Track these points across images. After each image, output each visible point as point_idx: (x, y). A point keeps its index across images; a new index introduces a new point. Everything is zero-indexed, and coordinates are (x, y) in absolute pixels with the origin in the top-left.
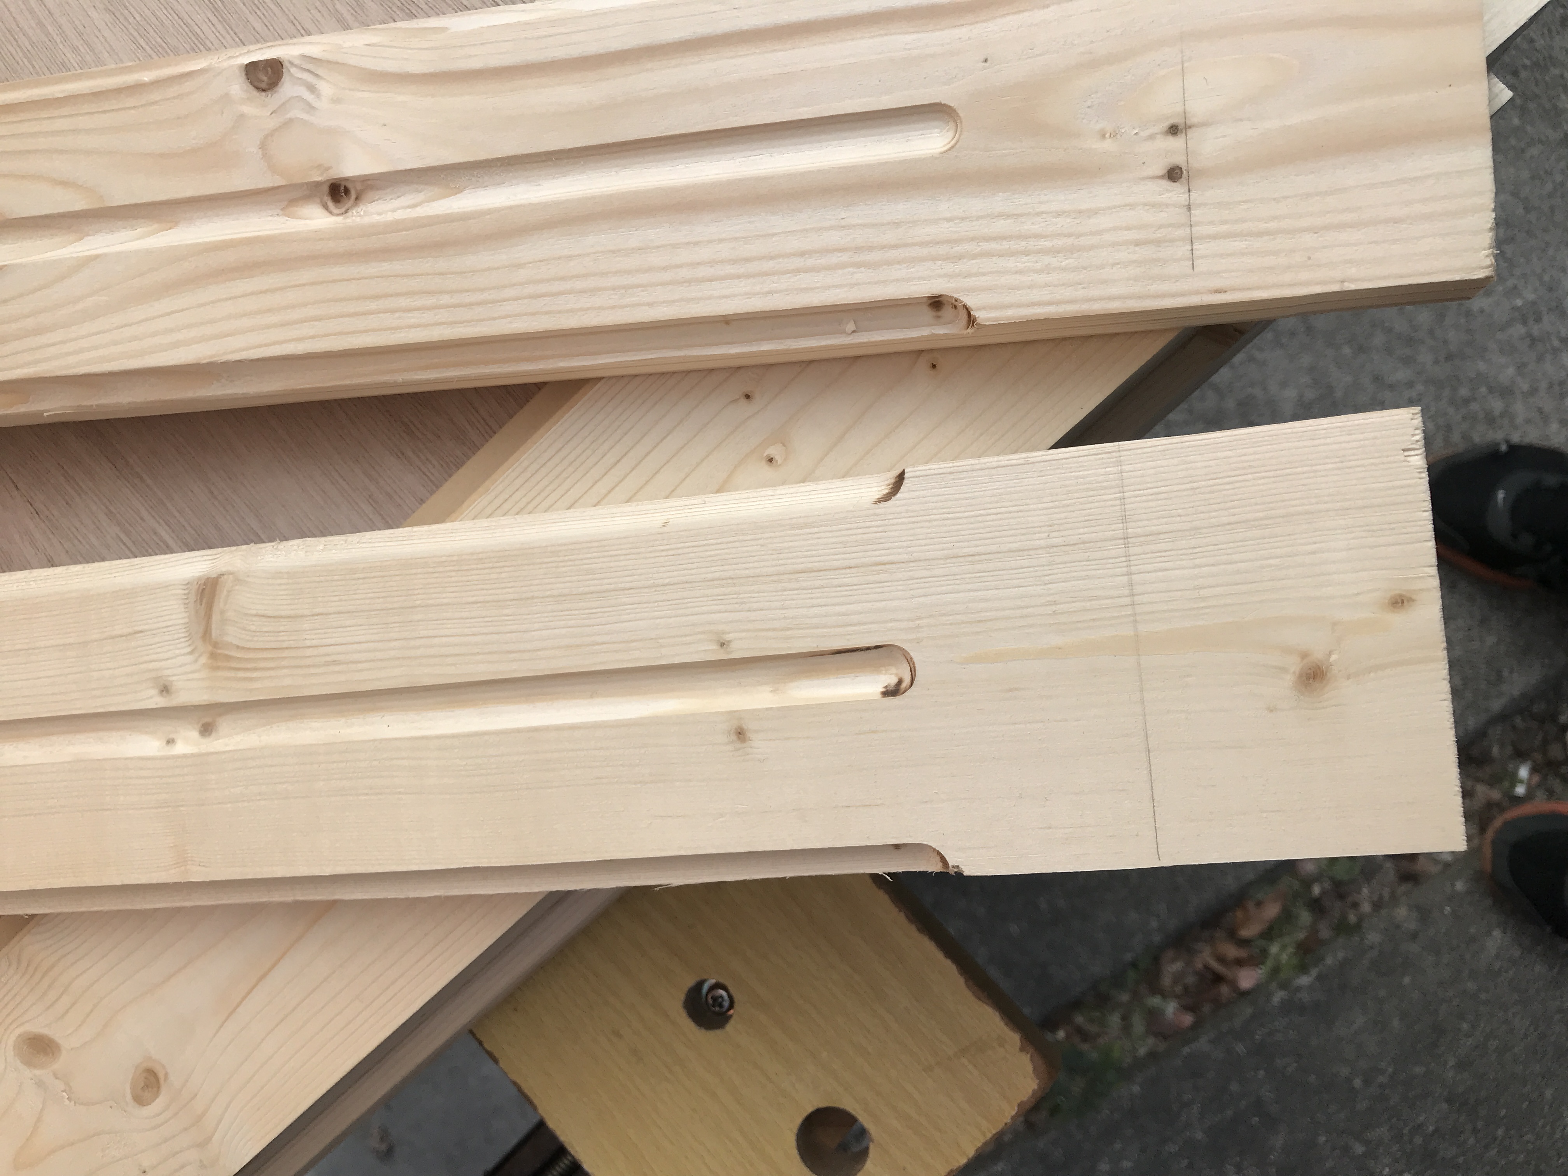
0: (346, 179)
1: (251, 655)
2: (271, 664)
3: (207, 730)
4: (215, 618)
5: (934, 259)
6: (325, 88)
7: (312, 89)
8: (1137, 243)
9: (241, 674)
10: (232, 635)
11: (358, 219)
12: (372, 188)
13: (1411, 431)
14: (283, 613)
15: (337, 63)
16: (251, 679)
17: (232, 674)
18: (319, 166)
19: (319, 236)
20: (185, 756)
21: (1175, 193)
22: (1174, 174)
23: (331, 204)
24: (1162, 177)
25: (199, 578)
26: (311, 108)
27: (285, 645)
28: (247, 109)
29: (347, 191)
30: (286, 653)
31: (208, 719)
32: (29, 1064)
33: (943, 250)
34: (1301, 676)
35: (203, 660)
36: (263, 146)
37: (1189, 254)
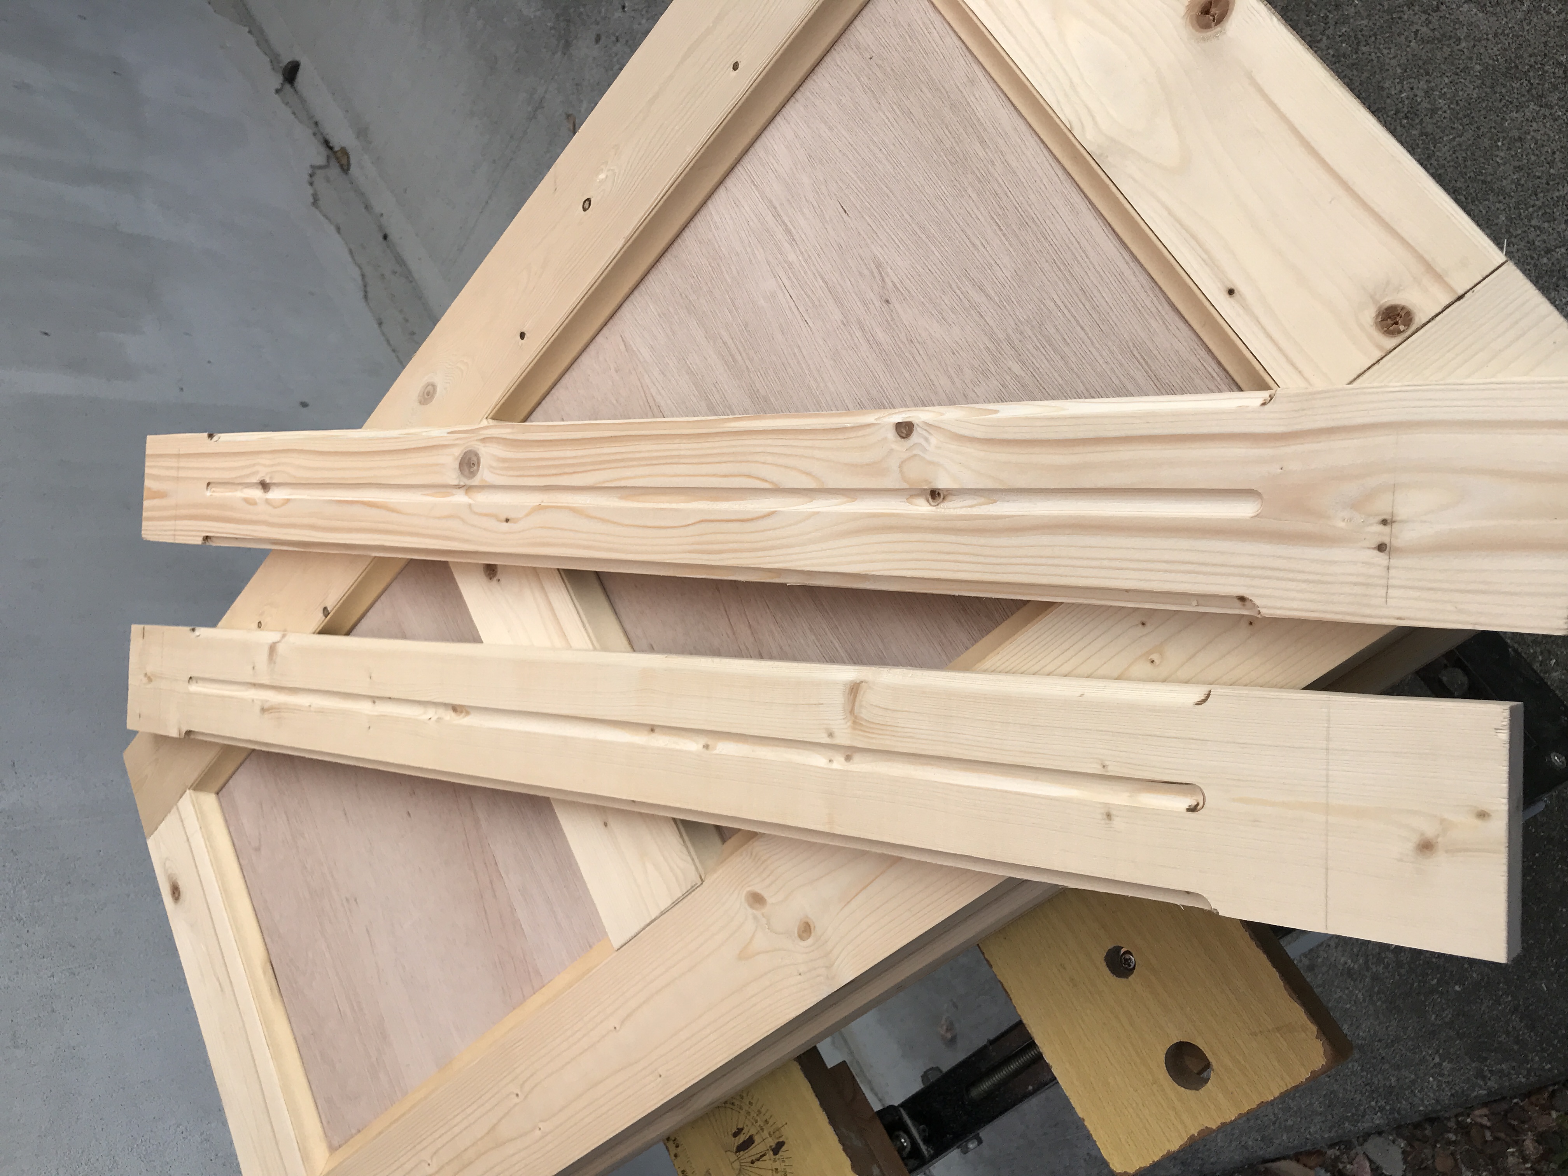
0: (939, 489)
1: (872, 726)
2: (880, 732)
3: (848, 758)
4: (857, 704)
5: (1242, 575)
6: (933, 440)
7: (926, 439)
8: (1355, 584)
9: (867, 734)
10: (864, 714)
11: (943, 510)
12: (951, 494)
13: (1502, 719)
14: (889, 708)
15: (940, 428)
16: (873, 738)
17: (862, 733)
18: (926, 481)
19: (923, 517)
20: (836, 770)
21: (1381, 559)
22: (1381, 548)
23: (930, 499)
24: (1374, 548)
25: (852, 681)
26: (925, 450)
27: (889, 724)
28: (894, 446)
29: (939, 494)
30: (888, 728)
31: (849, 753)
32: (751, 907)
33: (1246, 571)
34: (1419, 845)
35: (849, 724)
36: (900, 467)
37: (1384, 595)
